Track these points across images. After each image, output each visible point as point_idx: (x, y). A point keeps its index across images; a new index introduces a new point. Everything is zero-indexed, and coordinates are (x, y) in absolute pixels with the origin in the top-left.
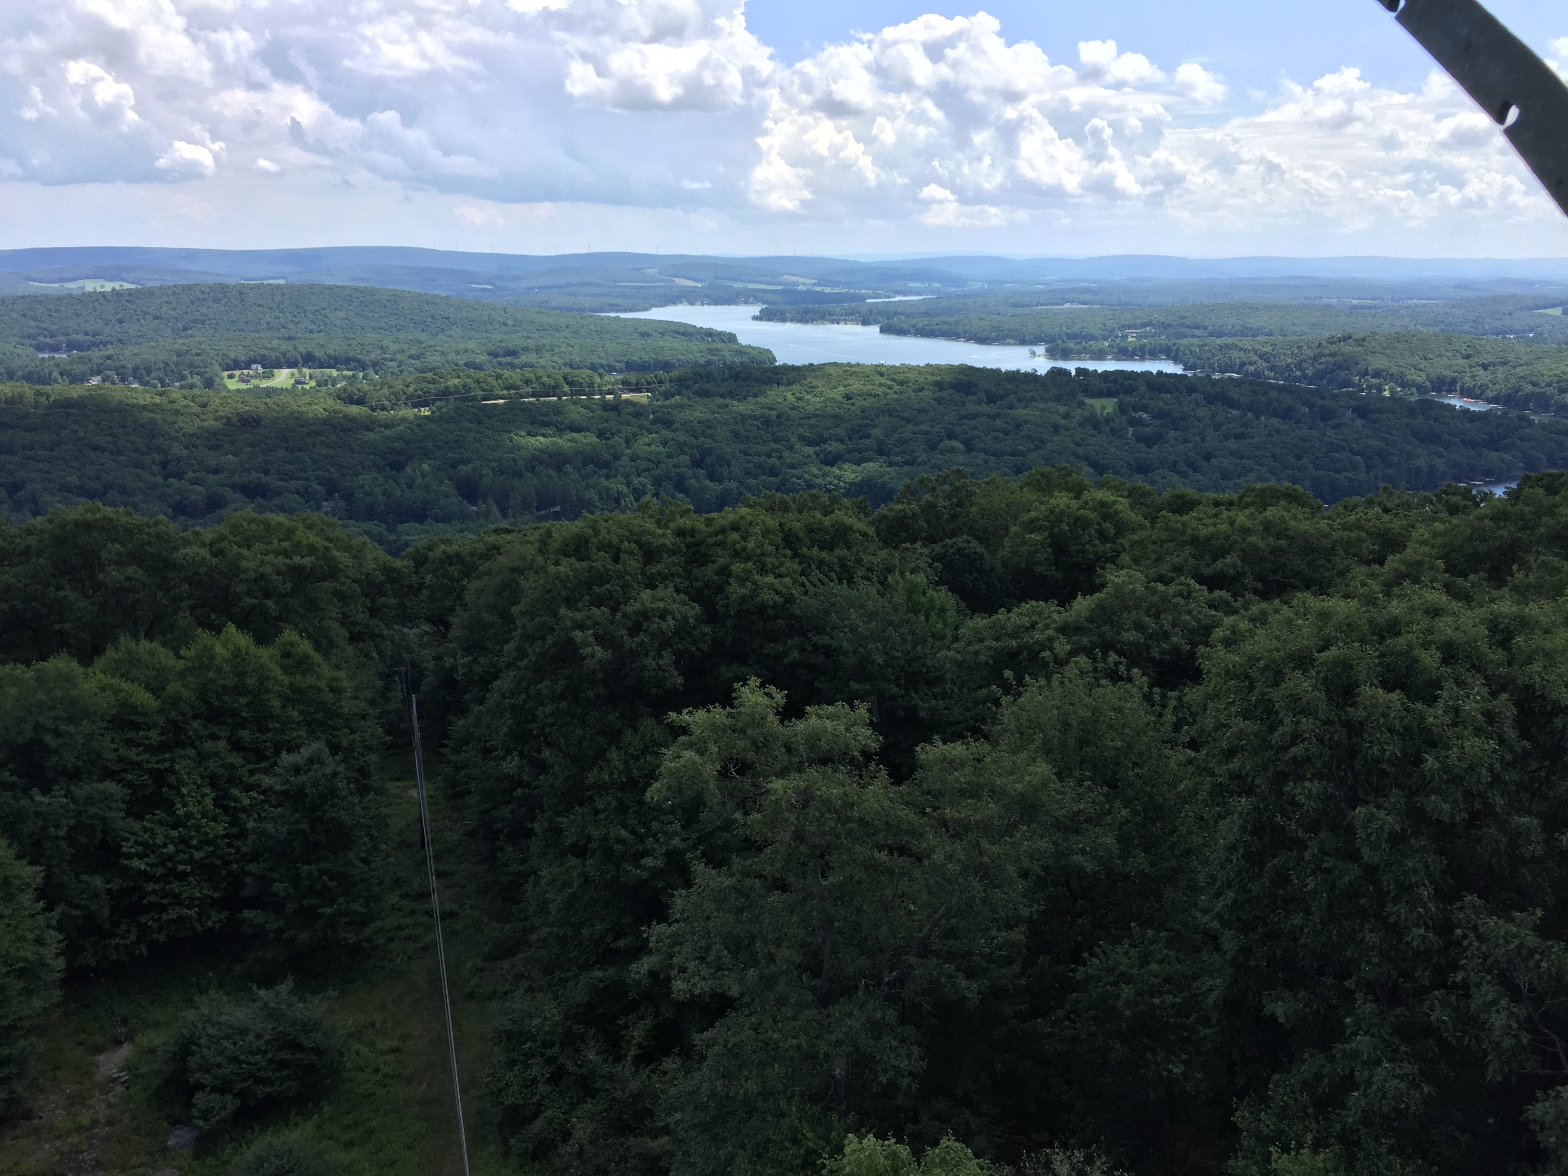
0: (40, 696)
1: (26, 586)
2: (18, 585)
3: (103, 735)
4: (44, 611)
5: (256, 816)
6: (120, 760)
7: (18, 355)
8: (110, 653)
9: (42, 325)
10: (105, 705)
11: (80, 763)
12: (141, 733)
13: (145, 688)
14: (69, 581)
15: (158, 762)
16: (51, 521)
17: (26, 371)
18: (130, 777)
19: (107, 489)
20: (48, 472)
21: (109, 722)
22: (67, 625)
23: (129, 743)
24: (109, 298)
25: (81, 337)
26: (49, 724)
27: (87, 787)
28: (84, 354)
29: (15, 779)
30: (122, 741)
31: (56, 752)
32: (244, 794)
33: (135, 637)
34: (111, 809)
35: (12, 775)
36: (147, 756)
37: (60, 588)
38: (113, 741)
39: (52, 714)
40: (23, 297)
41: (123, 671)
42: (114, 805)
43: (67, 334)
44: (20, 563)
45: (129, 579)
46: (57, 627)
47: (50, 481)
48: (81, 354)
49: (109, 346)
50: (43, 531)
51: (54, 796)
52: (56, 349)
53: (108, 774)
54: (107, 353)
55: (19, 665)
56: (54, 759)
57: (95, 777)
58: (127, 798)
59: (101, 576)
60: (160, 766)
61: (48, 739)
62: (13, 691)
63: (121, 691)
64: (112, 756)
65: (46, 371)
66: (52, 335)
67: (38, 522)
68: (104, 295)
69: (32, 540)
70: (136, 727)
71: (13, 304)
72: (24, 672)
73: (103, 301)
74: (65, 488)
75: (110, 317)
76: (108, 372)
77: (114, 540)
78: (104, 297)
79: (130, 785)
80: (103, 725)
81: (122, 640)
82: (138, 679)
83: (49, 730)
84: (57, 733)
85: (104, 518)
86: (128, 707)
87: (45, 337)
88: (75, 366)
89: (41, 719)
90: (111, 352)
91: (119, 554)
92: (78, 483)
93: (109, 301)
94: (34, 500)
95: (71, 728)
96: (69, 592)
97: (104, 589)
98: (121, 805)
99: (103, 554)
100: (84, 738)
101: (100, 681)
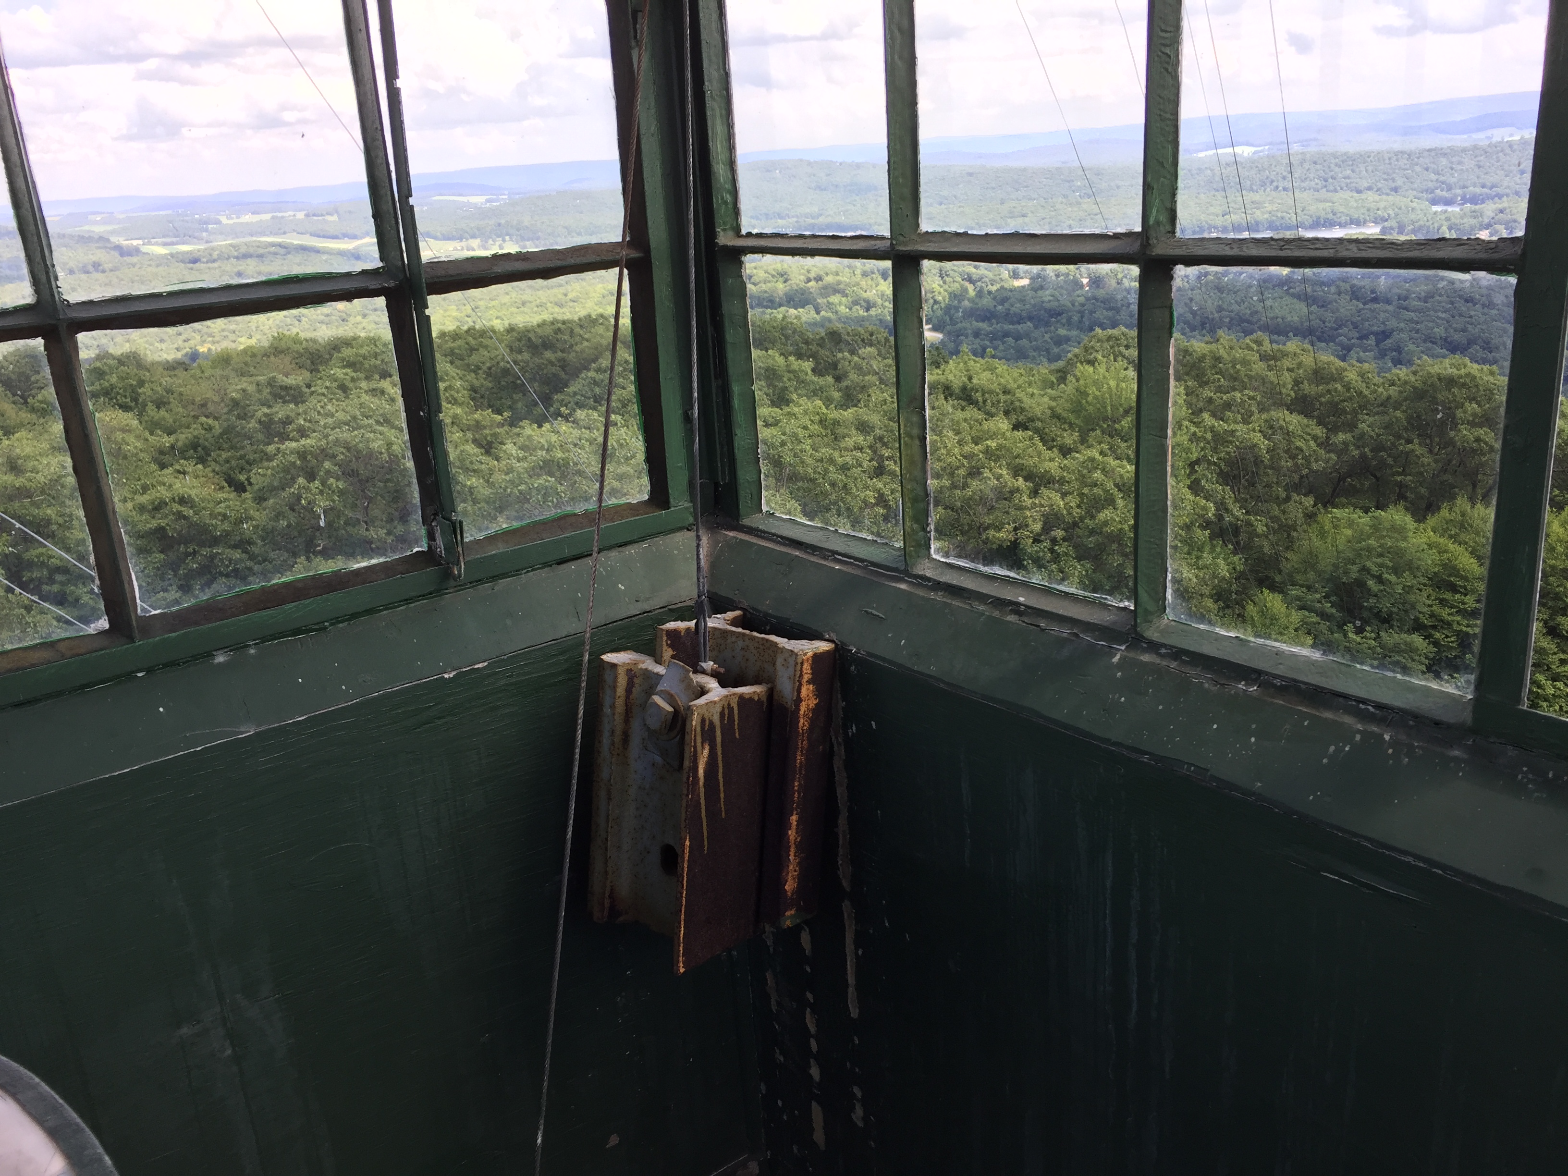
0: (1372, 542)
1: (1378, 435)
2: (1372, 433)
3: (1420, 590)
4: (1390, 461)
5: (1557, 708)
6: (1432, 615)
7: (1413, 209)
8: (1444, 513)
9: (1442, 178)
10: (1430, 562)
11: (1395, 610)
12: (1457, 596)
13: (1471, 553)
14: (1419, 435)
15: (1468, 626)
16: (1415, 373)
17: (1417, 225)
18: (1437, 635)
19: (1471, 342)
20: (1417, 323)
21: (1430, 579)
22: (1409, 478)
23: (1443, 602)
24: (1515, 147)
25: (1478, 190)
26: (1374, 569)
27: (1396, 636)
28: (1477, 207)
29: (1334, 611)
30: (1436, 599)
31: (1376, 596)
32: (1549, 682)
33: (1472, 500)
34: (1413, 660)
35: (1331, 607)
36: (1459, 618)
37: (1409, 441)
38: (1428, 597)
39: (1379, 560)
40: (1429, 150)
41: (1453, 532)
42: (1417, 658)
43: (1464, 187)
44: (1378, 413)
45: (1478, 440)
46: (1399, 479)
47: (1417, 332)
48: (1474, 207)
49: (1505, 199)
50: (1406, 383)
51: (1366, 637)
52: (1448, 202)
53: (1418, 627)
54: (1500, 206)
55: (1358, 510)
56: (1372, 601)
57: (1406, 628)
58: (1431, 656)
59: (1452, 434)
60: (1469, 629)
61: (1371, 583)
62: (1349, 532)
63: (1446, 551)
64: (1426, 609)
65: (1436, 225)
66: (1449, 188)
67: (1402, 372)
68: (1510, 145)
69: (1393, 391)
70: (1454, 589)
71: (1418, 158)
72: (1360, 517)
73: (1508, 151)
74: (1430, 339)
75: (1512, 168)
76: (1498, 227)
77: (1472, 399)
78: (1511, 146)
79: (1436, 644)
80: (1425, 581)
81: (1459, 501)
82: (1466, 543)
83: (1373, 576)
84: (1380, 579)
85: (1468, 375)
86: (1451, 568)
87: (1442, 191)
88: (1465, 220)
89: (1369, 564)
90: (1505, 205)
91: (1475, 415)
92: (1444, 335)
93: (1513, 151)
94: (1399, 350)
95: (1393, 578)
96: (1417, 447)
97: (1449, 449)
98: (1423, 659)
99: (1459, 413)
100: (1403, 589)
101: (1429, 538)
